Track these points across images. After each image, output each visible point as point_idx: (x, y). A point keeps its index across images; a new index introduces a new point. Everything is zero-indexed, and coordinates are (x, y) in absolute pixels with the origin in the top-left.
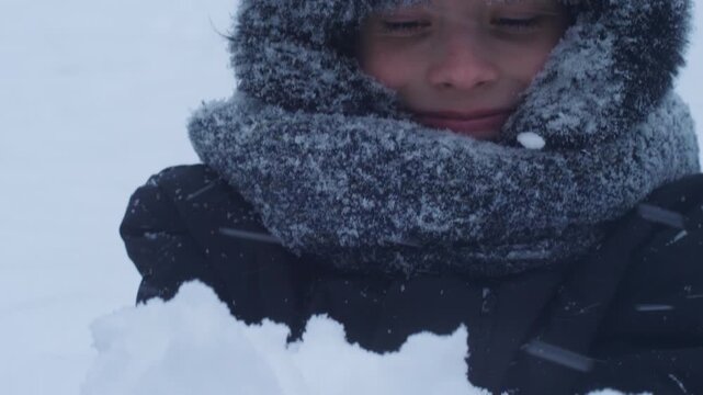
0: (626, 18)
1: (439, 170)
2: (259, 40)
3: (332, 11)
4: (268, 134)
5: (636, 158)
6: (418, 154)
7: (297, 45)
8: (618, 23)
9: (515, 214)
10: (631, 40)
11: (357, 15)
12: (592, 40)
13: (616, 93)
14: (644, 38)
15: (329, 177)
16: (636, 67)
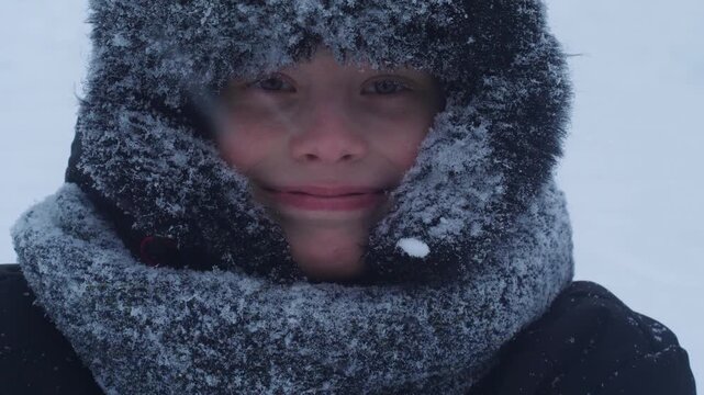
0: (499, 102)
1: (288, 341)
2: (114, 106)
3: (190, 71)
4: (101, 298)
5: (504, 301)
6: (262, 325)
7: (154, 117)
8: (491, 106)
9: (372, 377)
10: (507, 125)
11: (217, 78)
12: (465, 126)
13: (497, 185)
14: (520, 124)
15: (171, 350)
16: (515, 155)
